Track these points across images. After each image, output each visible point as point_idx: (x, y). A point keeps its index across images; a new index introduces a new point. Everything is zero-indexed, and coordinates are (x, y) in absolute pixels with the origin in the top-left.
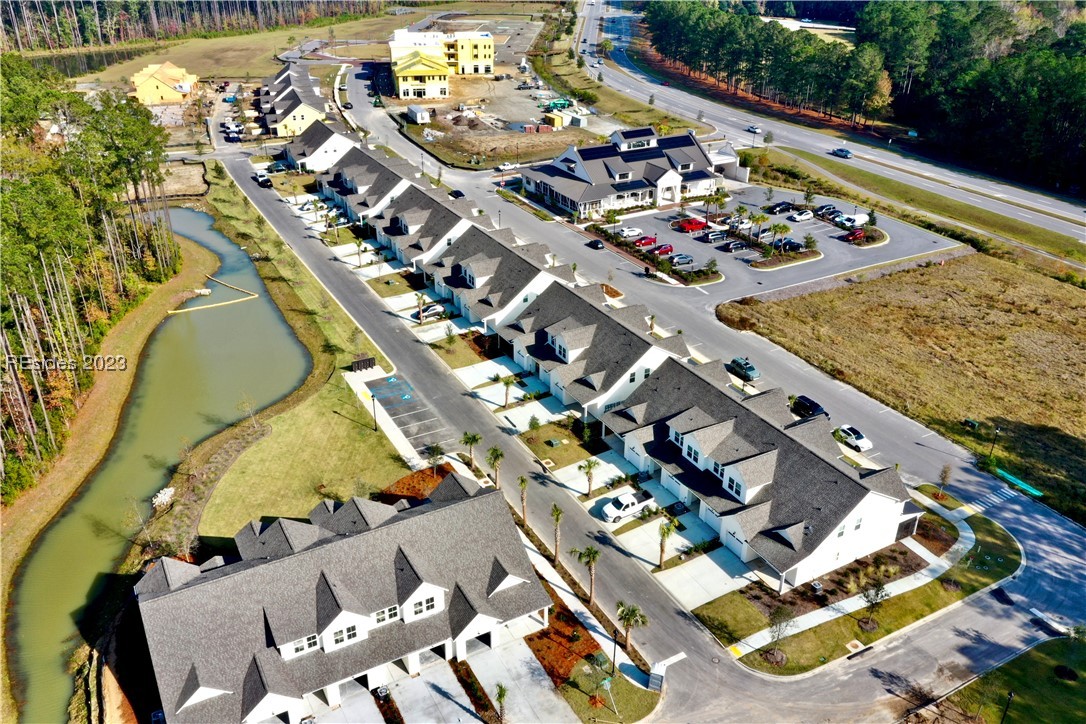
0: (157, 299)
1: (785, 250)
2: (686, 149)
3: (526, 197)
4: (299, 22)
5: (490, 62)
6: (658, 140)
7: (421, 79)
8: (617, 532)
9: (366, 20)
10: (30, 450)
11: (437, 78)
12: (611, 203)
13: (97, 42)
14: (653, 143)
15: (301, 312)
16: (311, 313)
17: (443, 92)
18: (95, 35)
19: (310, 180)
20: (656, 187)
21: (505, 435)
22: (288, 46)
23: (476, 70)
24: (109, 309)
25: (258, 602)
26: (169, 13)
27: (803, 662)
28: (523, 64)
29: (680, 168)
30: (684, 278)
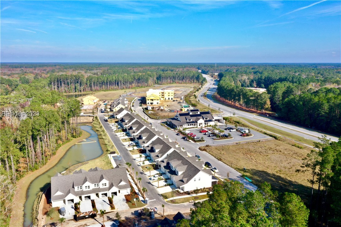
0: (74, 141)
1: (224, 137)
2: (207, 115)
3: (166, 125)
4: (129, 88)
5: (173, 97)
6: (200, 113)
7: (152, 100)
8: (152, 182)
9: (147, 88)
10: (40, 162)
11: (156, 100)
12: (186, 126)
13: (78, 92)
14: (199, 113)
15: (104, 144)
16: (106, 144)
17: (158, 103)
18: (78, 90)
19: (117, 120)
20: (197, 123)
21: (138, 166)
22: (124, 93)
23: (169, 99)
24: (63, 141)
25: (73, 180)
26: (97, 85)
27: (179, 202)
28: (182, 98)
29: (205, 119)
30: (195, 141)
